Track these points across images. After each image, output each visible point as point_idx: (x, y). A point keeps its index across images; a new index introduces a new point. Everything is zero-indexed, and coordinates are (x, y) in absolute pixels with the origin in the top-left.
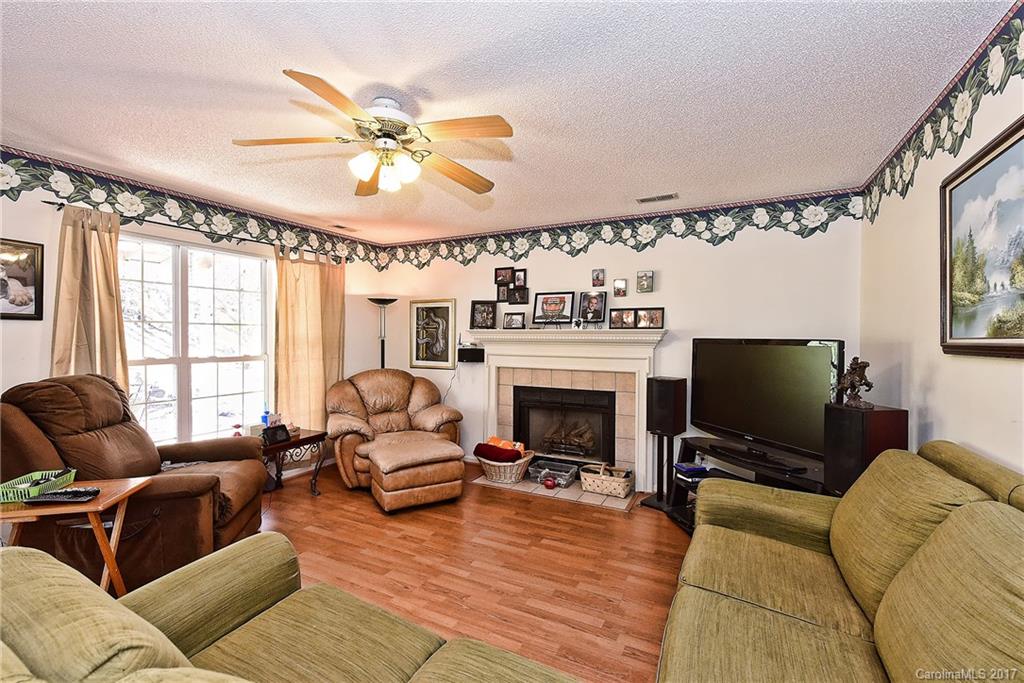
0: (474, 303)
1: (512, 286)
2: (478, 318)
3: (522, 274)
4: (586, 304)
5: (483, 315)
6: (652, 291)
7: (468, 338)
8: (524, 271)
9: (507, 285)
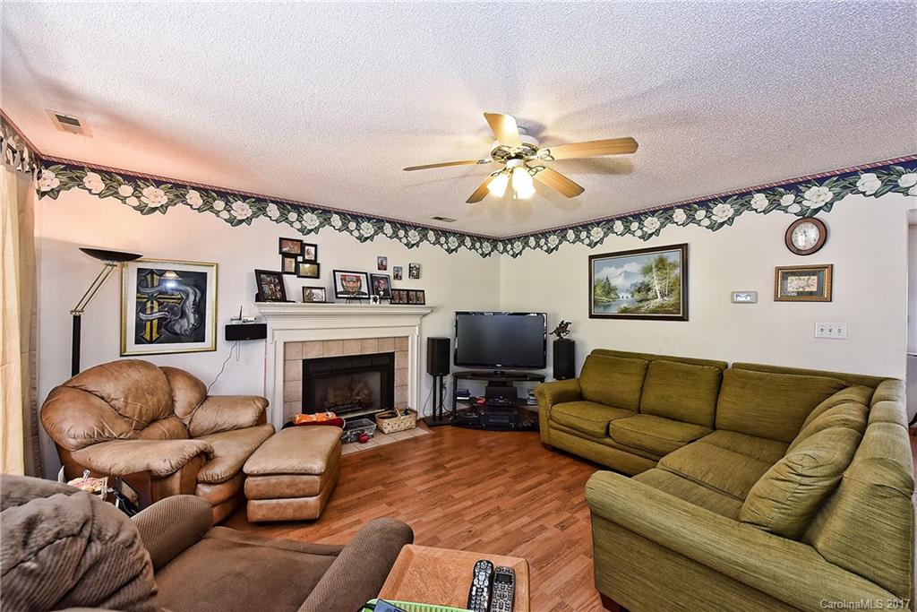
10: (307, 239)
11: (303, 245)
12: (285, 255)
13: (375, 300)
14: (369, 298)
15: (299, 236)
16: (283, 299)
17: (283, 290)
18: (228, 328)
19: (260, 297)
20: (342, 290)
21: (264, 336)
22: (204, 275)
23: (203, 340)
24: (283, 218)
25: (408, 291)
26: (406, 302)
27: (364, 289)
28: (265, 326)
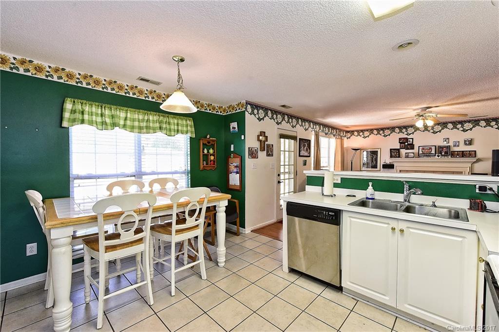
0: (391, 150)
1: (406, 144)
2: (393, 154)
3: (411, 140)
4: (441, 149)
5: (395, 153)
6: (471, 145)
7: (388, 160)
8: (412, 139)
9: (404, 143)
10: (409, 137)
11: (407, 139)
12: (400, 143)
13: (438, 156)
14: (435, 155)
15: (406, 136)
16: (399, 157)
17: (399, 154)
18: (383, 165)
19: (391, 157)
20: (422, 153)
21: (393, 168)
22: (377, 151)
23: (377, 168)
24: (401, 131)
25: (463, 151)
26: (461, 156)
27: (433, 152)
28: (393, 165)
